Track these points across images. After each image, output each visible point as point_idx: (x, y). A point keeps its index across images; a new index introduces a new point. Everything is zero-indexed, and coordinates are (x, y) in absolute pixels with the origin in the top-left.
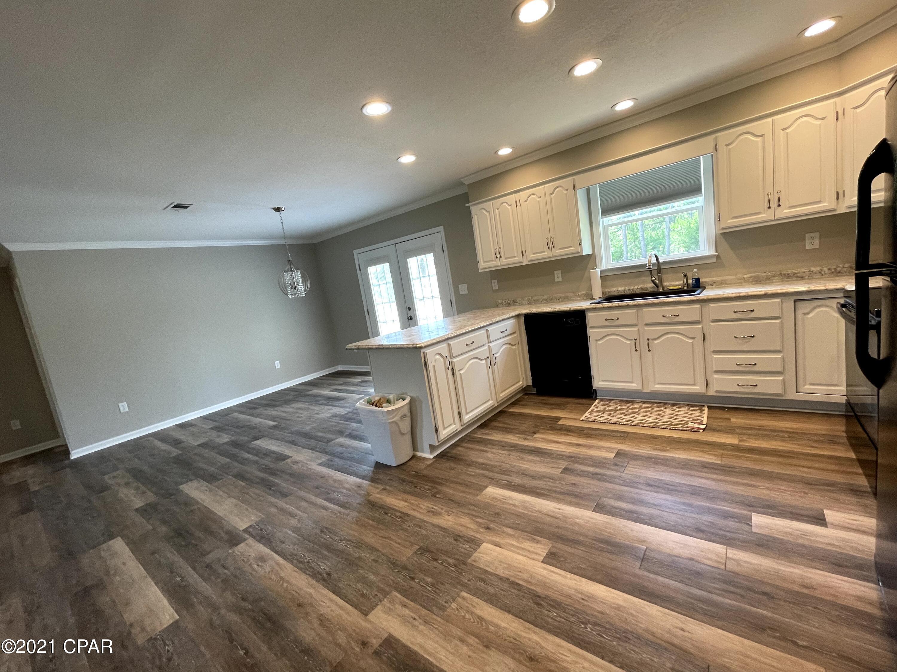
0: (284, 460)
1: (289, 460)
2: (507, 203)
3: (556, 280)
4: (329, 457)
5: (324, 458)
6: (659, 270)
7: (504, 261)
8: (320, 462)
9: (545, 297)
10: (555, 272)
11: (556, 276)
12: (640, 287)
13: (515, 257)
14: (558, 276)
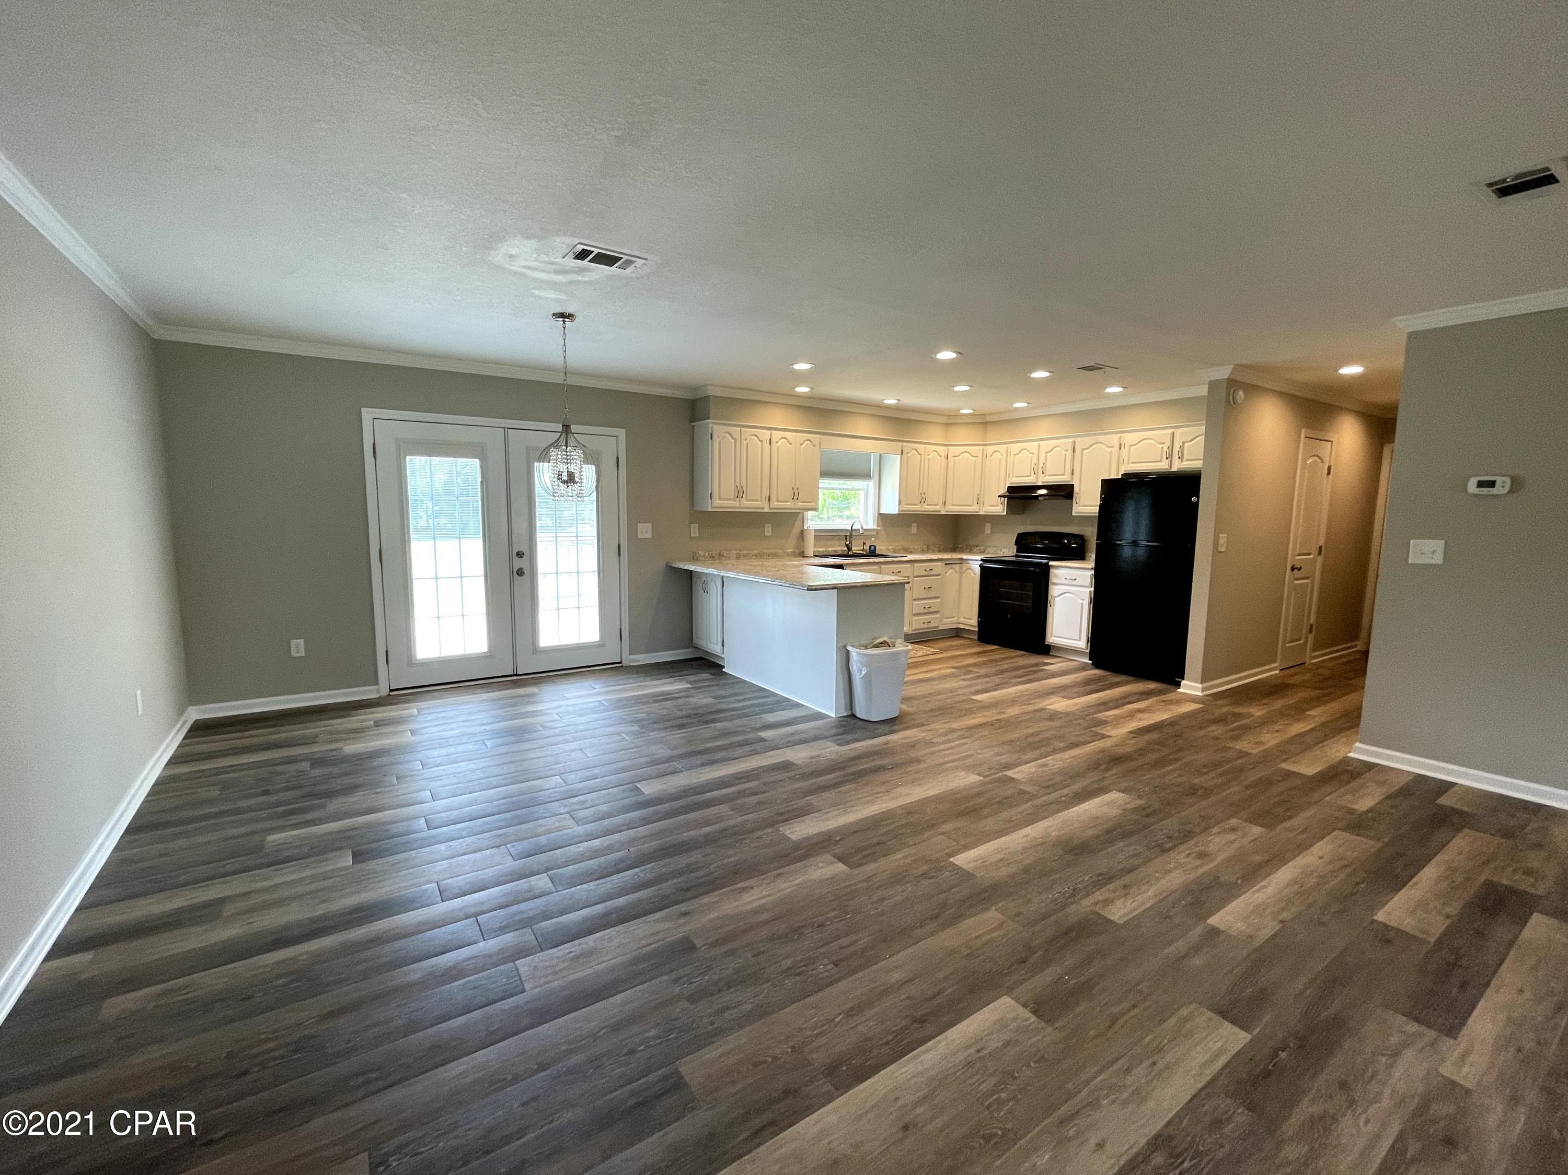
2: (757, 437)
3: (767, 534)
6: (851, 536)
7: (745, 503)
9: (755, 552)
10: (766, 525)
11: (766, 529)
12: (833, 549)
13: (758, 501)
14: (768, 530)
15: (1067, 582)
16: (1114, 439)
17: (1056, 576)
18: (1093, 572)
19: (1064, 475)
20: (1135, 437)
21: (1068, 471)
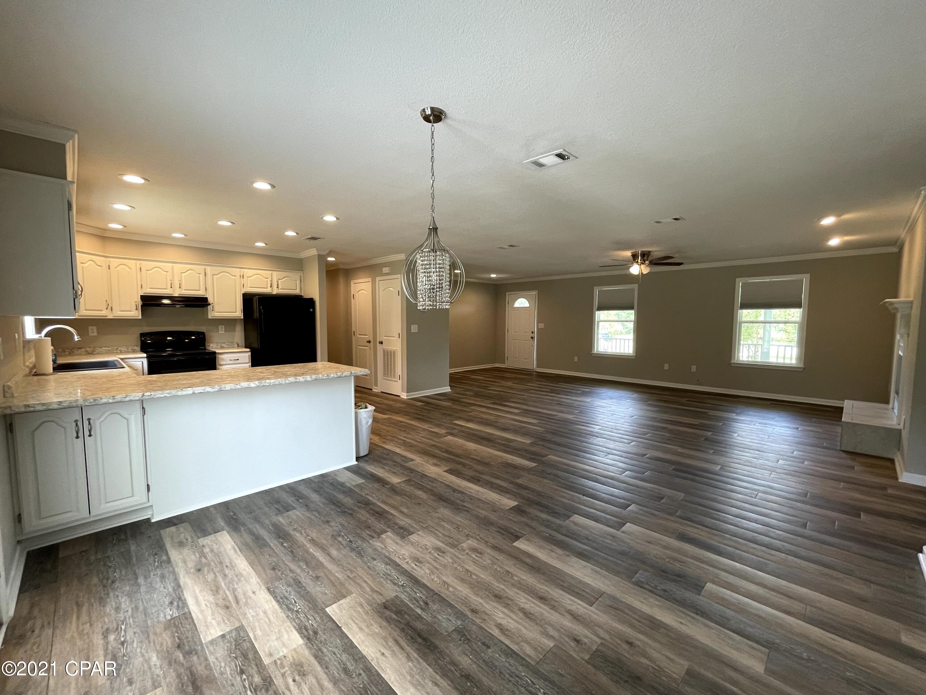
0: (450, 470)
1: (446, 469)
4: (407, 465)
5: (410, 464)
8: (413, 462)
15: (231, 362)
16: (237, 272)
17: (223, 360)
18: (250, 353)
19: (199, 290)
20: (251, 272)
21: (202, 288)
